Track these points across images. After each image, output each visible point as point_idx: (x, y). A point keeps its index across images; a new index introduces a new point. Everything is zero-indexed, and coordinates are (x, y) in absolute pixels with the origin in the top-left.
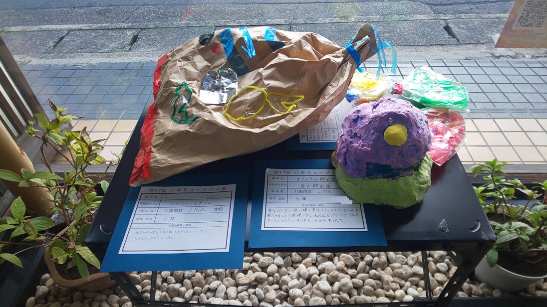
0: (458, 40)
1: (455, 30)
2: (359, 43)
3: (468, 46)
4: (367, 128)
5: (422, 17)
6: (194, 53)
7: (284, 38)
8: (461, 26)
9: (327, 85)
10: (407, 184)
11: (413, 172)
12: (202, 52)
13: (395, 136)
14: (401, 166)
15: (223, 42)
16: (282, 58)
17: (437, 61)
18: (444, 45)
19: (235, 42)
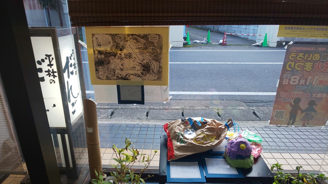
0: (260, 119)
1: (258, 114)
2: (229, 123)
3: (265, 121)
4: (235, 145)
5: (242, 108)
6: (181, 124)
7: (206, 121)
8: (261, 112)
9: (221, 134)
10: (247, 161)
11: (248, 158)
12: (183, 124)
13: (243, 147)
14: (245, 155)
15: (189, 121)
16: (207, 126)
17: (252, 127)
18: (254, 120)
19: (193, 122)
